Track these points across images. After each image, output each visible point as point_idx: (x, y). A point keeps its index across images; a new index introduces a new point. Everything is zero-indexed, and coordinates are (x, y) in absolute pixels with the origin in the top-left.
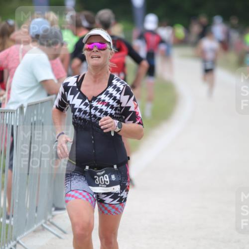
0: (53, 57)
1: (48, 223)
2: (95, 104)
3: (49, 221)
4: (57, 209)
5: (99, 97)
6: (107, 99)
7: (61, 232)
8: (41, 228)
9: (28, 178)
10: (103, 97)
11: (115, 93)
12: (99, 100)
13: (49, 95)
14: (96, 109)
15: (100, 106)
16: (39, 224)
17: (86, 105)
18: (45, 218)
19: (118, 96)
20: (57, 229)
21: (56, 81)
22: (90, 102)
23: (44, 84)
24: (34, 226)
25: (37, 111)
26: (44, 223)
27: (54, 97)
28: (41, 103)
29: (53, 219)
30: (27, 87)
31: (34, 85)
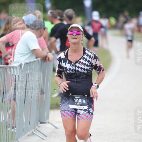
1: (36, 130)
3: (36, 129)
4: (41, 123)
5: (79, 61)
6: (84, 62)
7: (43, 136)
8: (32, 133)
9: (24, 105)
10: (82, 61)
12: (80, 63)
14: (78, 67)
15: (80, 66)
16: (31, 132)
18: (34, 128)
21: (41, 50)
22: (75, 64)
23: (34, 51)
24: (28, 133)
25: (30, 67)
26: (34, 131)
27: (40, 59)
28: (32, 62)
29: (39, 128)
30: (24, 53)
31: (28, 52)
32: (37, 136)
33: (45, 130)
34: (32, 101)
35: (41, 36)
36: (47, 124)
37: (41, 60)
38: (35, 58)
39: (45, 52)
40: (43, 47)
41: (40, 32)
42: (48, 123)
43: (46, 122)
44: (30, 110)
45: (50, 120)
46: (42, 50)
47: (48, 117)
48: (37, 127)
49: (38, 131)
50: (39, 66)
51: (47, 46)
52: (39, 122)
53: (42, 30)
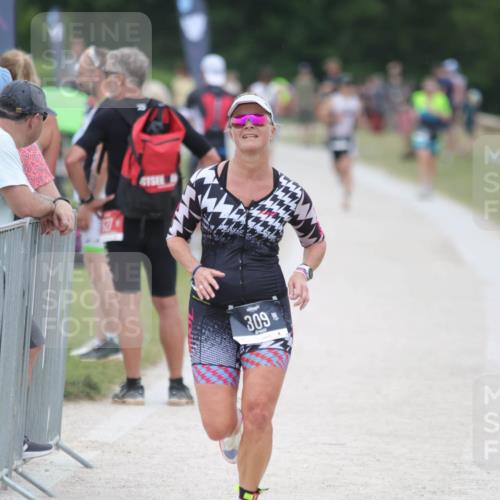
1: (14, 474)
2: (255, 212)
4: (33, 448)
7: (40, 493)
10: (268, 203)
11: (287, 200)
12: (263, 208)
13: (16, 218)
14: (257, 220)
15: (263, 217)
17: (240, 213)
18: (9, 464)
19: (293, 205)
21: (32, 190)
22: (248, 208)
26: (7, 475)
27: (28, 220)
29: (24, 466)
32: (16, 493)
33: (47, 471)
35: (31, 140)
37: (31, 224)
38: (13, 217)
39: (47, 199)
41: (30, 126)
42: (58, 446)
43: (52, 443)
45: (65, 438)
46: (36, 190)
47: (57, 428)
48: (17, 463)
49: (21, 474)
50: (25, 247)
51: (53, 178)
52: (24, 443)
53: (35, 120)
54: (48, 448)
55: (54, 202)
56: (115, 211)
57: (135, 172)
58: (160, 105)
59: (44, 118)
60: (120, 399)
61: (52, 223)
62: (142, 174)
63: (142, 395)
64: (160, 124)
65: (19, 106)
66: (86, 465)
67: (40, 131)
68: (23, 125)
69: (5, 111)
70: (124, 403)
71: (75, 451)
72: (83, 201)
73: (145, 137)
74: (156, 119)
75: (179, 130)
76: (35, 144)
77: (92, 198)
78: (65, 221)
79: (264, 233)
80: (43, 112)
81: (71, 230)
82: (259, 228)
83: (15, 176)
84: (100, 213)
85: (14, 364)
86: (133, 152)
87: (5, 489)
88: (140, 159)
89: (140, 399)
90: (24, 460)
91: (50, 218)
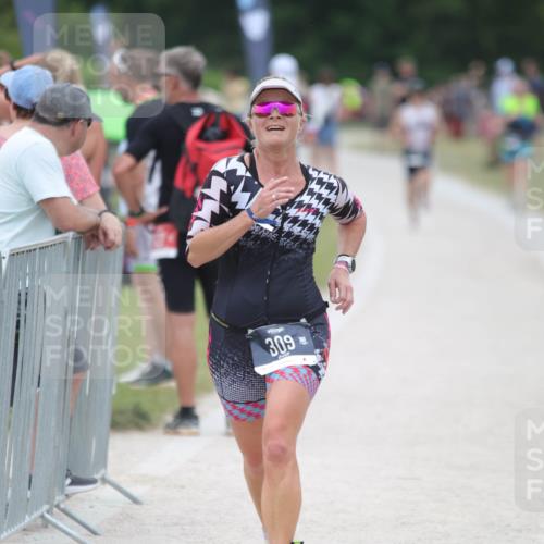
0: (67, 150)
1: (55, 509)
2: (292, 212)
3: (57, 506)
4: (76, 482)
5: (298, 200)
6: (314, 203)
7: (84, 531)
8: (40, 522)
9: (11, 412)
10: (306, 198)
11: (325, 193)
12: (300, 205)
14: (295, 220)
15: (302, 215)
16: (36, 514)
18: (49, 500)
20: (75, 524)
22: (284, 208)
24: (24, 519)
25: (32, 268)
26: (48, 512)
27: (70, 234)
28: (40, 248)
29: (68, 502)
30: (9, 214)
31: (24, 209)
32: (56, 530)
33: (91, 507)
34: (42, 398)
35: (73, 148)
36: (99, 484)
37: (74, 239)
38: (54, 232)
39: (92, 210)
40: (83, 190)
41: (73, 133)
42: (104, 481)
43: (97, 476)
44: (31, 431)
45: (111, 472)
46: (81, 202)
47: (102, 461)
48: (59, 498)
49: (64, 511)
50: (68, 264)
51: (98, 188)
52: (67, 476)
53: (79, 127)
54: (93, 482)
55: (100, 215)
56: (168, 226)
57: (190, 182)
58: (218, 110)
59: (89, 124)
60: (172, 429)
61: (97, 238)
62: (197, 185)
63: (197, 425)
64: (217, 130)
65: (61, 110)
66: (135, 501)
67: (84, 139)
68: (66, 131)
69: (46, 116)
70: (177, 433)
71: (124, 486)
72: (132, 214)
73: (202, 145)
74: (214, 125)
75: (238, 136)
76: (79, 153)
77: (142, 211)
78: (111, 236)
79: (302, 234)
80: (87, 117)
81: (118, 246)
82: (296, 229)
83: (57, 187)
84: (151, 227)
85: (56, 390)
86: (188, 161)
87: (46, 527)
88: (195, 169)
89: (194, 429)
90: (67, 495)
91: (94, 232)
